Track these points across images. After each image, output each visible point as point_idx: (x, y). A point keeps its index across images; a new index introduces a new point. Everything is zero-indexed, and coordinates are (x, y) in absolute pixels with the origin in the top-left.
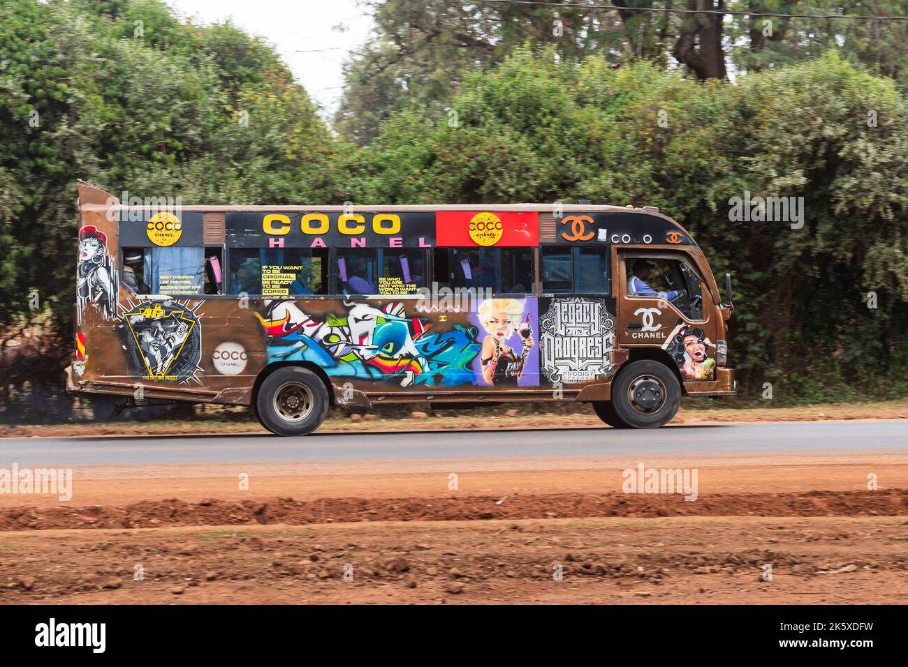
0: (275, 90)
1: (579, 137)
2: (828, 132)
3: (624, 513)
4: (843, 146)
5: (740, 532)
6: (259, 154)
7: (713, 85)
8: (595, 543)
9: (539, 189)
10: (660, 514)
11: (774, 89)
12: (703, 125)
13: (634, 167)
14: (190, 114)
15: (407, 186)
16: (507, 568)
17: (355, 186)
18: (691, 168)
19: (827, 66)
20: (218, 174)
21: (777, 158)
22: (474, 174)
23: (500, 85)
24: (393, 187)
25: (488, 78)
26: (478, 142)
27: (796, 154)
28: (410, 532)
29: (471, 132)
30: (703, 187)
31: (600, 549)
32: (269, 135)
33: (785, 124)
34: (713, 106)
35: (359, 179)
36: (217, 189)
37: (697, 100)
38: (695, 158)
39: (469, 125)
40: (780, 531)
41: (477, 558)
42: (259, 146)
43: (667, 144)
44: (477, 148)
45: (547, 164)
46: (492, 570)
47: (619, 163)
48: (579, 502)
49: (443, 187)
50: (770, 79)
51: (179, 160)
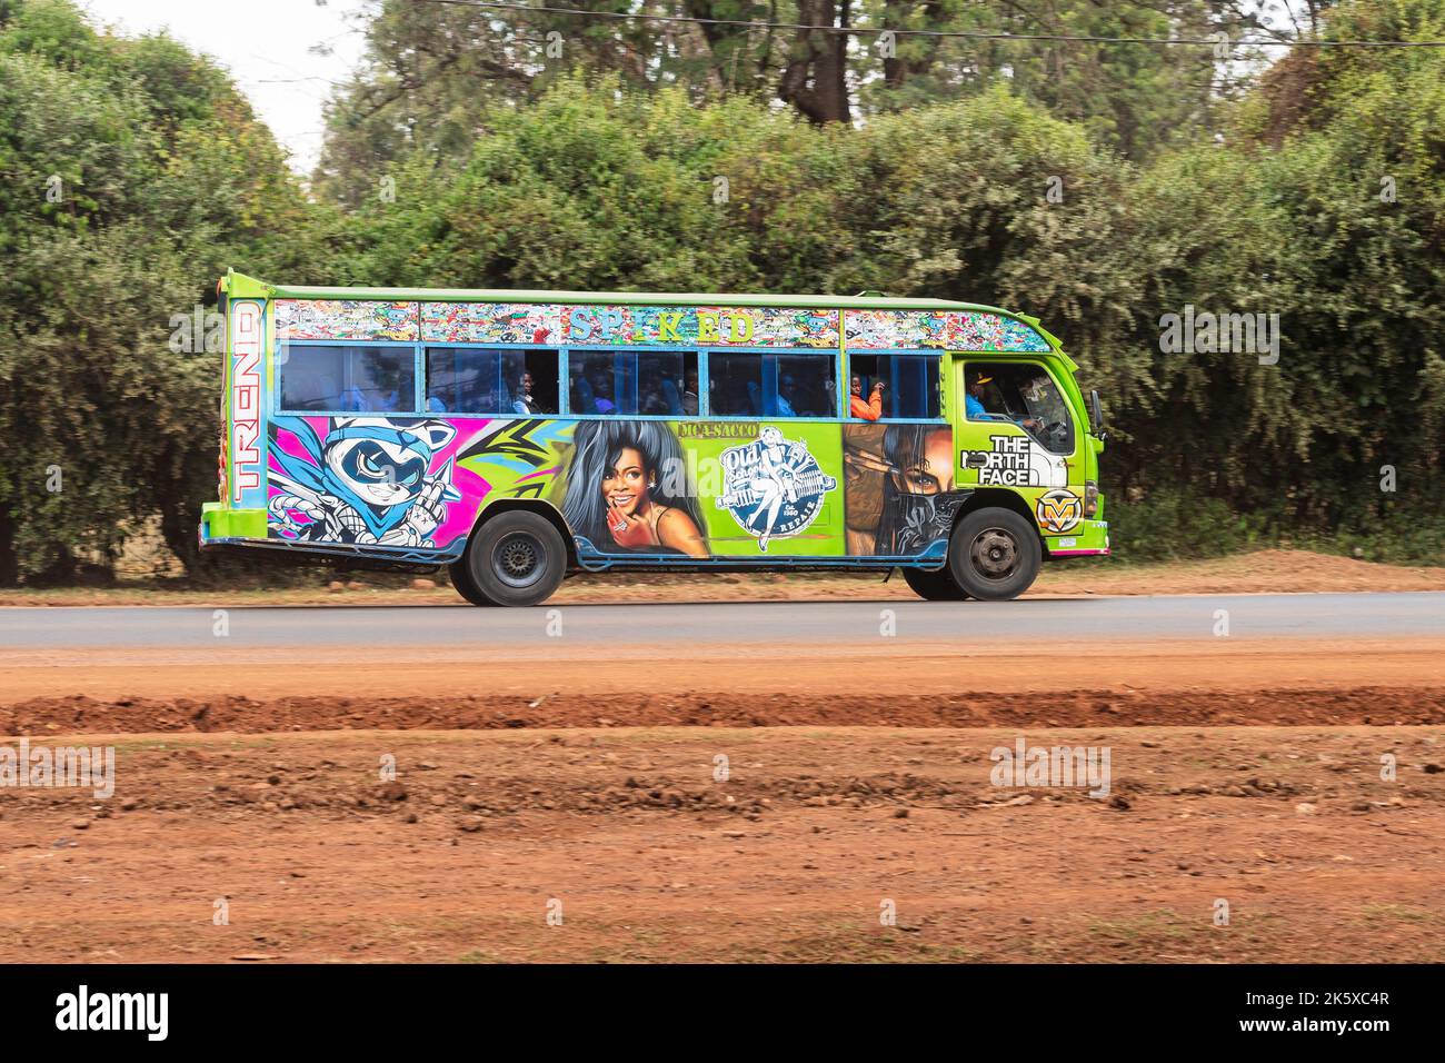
0: (228, 130)
1: (649, 202)
2: (994, 196)
3: (707, 721)
4: (1013, 217)
5: (868, 748)
6: (205, 219)
7: (835, 130)
8: (667, 762)
9: (593, 272)
10: (756, 723)
11: (918, 137)
12: (820, 187)
13: (724, 244)
14: (110, 161)
15: (410, 266)
16: (543, 796)
17: (337, 266)
18: (803, 245)
19: (993, 106)
20: (148, 246)
21: (922, 233)
22: (502, 250)
23: (541, 128)
24: (391, 268)
25: (524, 117)
26: (509, 207)
27: (947, 227)
28: (409, 745)
29: (499, 192)
30: (819, 273)
31: (674, 770)
32: (218, 193)
33: (934, 185)
34: (834, 160)
35: (344, 256)
36: (146, 266)
37: (812, 151)
38: (809, 232)
39: (496, 183)
40: (924, 747)
41: (502, 783)
42: (205, 207)
43: (770, 212)
44: (507, 214)
45: (604, 238)
46: (523, 799)
47: (703, 238)
48: (644, 706)
49: (459, 268)
50: (914, 123)
51: (93, 225)
